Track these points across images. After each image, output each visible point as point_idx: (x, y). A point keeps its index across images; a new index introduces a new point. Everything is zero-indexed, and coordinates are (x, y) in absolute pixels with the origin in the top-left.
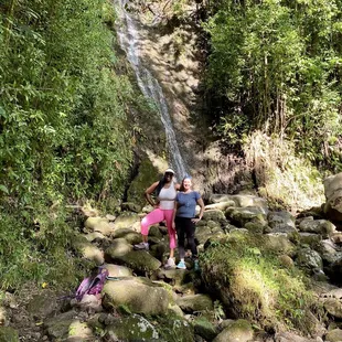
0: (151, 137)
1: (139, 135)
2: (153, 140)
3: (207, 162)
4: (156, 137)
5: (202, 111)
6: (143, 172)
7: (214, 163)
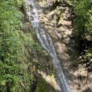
0: (44, 65)
1: (37, 65)
2: (46, 66)
3: (80, 78)
4: (47, 65)
5: (75, 48)
6: (39, 87)
7: (84, 77)
